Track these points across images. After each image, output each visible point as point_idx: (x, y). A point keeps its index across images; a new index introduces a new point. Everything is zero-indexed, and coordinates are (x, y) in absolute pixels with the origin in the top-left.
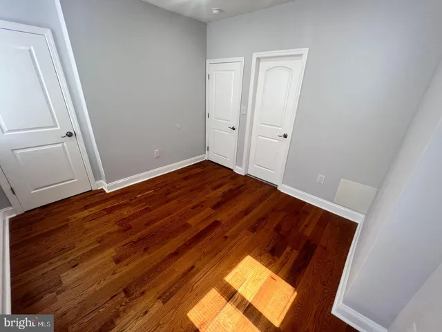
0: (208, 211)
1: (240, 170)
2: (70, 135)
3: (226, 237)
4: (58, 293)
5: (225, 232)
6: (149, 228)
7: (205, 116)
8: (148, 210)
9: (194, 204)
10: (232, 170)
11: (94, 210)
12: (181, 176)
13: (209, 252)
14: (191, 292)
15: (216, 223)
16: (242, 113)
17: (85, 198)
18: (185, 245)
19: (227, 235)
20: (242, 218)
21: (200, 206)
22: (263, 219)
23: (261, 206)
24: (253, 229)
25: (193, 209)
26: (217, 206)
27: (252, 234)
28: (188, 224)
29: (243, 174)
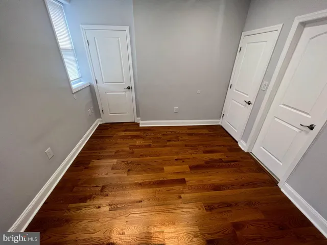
0: (185, 167)
1: (243, 146)
2: (129, 88)
3: (181, 197)
4: (85, 168)
5: (183, 193)
6: (141, 158)
7: (228, 86)
8: (149, 146)
9: (180, 157)
10: (237, 142)
11: (128, 133)
12: (189, 131)
13: (158, 200)
14: (126, 217)
15: (183, 181)
16: (262, 88)
17: (129, 125)
18: (149, 183)
19: (182, 196)
20: (208, 191)
21: (183, 160)
22: (230, 205)
23: (238, 191)
24: (210, 208)
25: (176, 160)
26: (195, 168)
27: (205, 211)
28: (163, 169)
29: (246, 151)
